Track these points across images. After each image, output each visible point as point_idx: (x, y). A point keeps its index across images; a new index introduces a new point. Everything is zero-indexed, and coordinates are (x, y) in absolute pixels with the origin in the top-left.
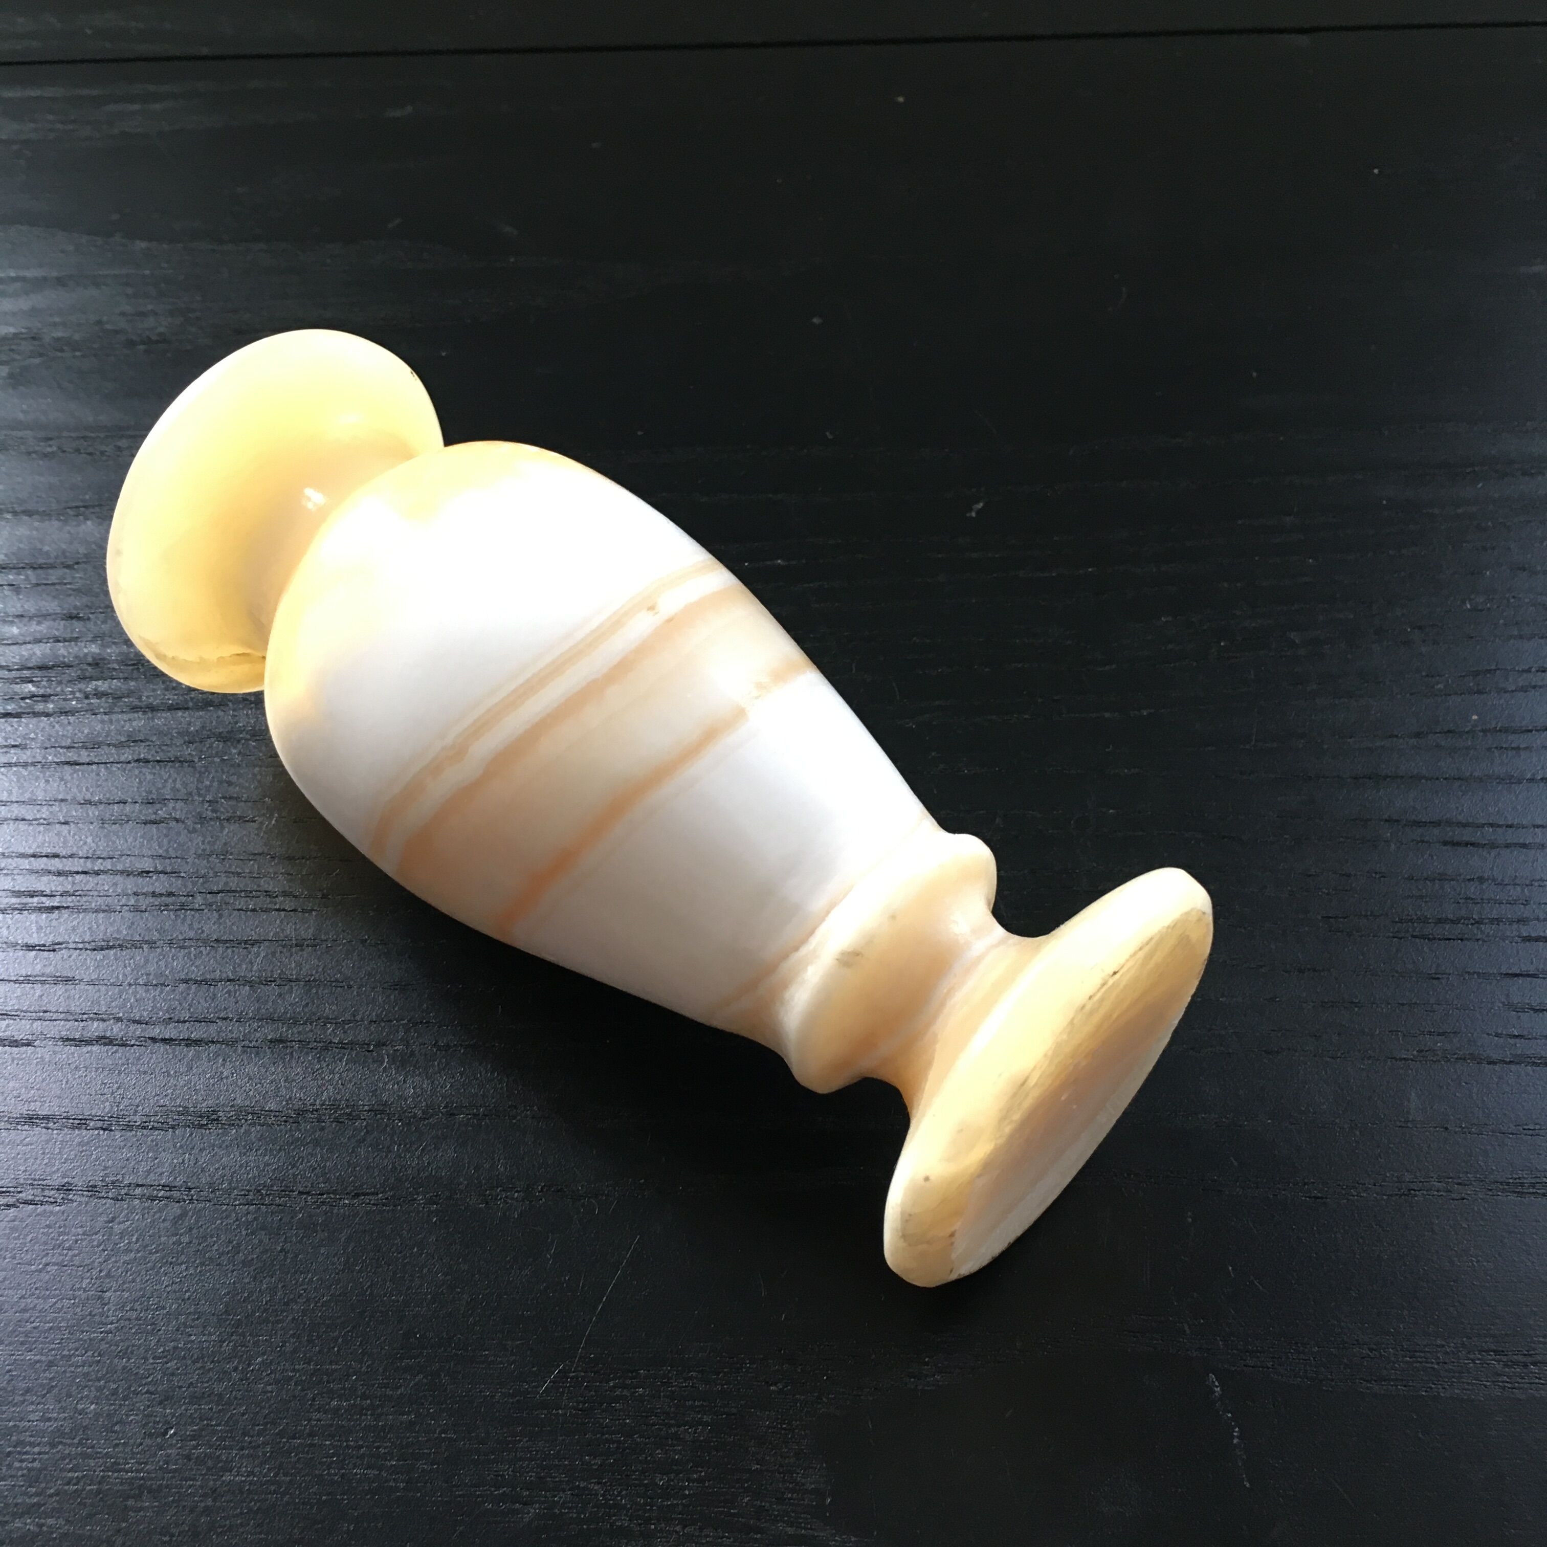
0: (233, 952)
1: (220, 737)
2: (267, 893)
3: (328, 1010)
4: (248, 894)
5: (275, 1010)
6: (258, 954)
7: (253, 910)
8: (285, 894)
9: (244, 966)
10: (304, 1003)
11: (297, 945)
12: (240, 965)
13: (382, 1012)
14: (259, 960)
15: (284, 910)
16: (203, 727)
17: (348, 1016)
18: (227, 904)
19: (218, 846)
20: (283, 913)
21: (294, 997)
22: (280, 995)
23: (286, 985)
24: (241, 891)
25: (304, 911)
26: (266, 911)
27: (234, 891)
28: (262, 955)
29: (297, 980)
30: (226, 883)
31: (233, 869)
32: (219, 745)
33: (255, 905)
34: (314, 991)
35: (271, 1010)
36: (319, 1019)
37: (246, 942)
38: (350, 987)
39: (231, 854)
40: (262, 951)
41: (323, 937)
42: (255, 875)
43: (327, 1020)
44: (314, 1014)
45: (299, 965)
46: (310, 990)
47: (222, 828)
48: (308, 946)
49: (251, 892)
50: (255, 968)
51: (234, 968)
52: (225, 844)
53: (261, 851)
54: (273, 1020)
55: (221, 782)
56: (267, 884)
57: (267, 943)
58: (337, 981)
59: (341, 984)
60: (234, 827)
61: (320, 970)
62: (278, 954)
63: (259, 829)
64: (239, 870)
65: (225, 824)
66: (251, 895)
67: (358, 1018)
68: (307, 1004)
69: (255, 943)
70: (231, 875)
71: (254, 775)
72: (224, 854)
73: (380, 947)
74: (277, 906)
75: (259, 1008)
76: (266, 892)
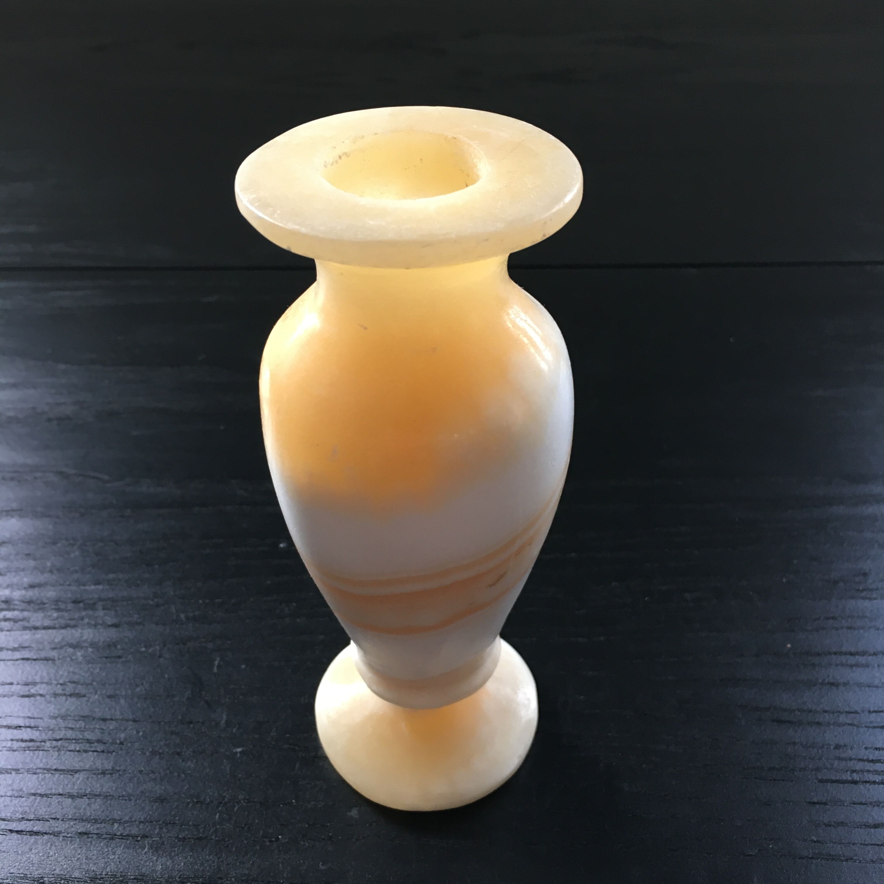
0: (64, 777)
1: (71, 646)
2: (89, 741)
3: (117, 814)
4: (77, 740)
5: (85, 814)
6: (78, 778)
7: (79, 751)
8: (99, 741)
9: (69, 786)
10: (102, 810)
11: (102, 773)
12: (67, 785)
13: (147, 816)
14: (78, 782)
15: (96, 751)
16: (63, 639)
17: (127, 818)
18: (64, 747)
19: (63, 711)
20: (95, 753)
21: (95, 806)
22: (88, 804)
23: (92, 798)
24: (73, 739)
25: (108, 752)
26: (86, 751)
27: (69, 739)
28: (81, 779)
29: (100, 795)
30: (65, 734)
31: (70, 726)
32: (70, 650)
33: (79, 748)
34: (109, 802)
35: (82, 814)
36: (110, 820)
37: (72, 771)
38: (130, 800)
39: (70, 716)
40: (81, 776)
41: (118, 768)
42: (82, 729)
43: (114, 821)
44: (107, 817)
45: (102, 786)
46: (106, 802)
47: (67, 700)
48: (108, 774)
49: (79, 740)
50: (76, 788)
51: (63, 787)
52: (67, 710)
53: (87, 714)
54: (82, 820)
55: (69, 672)
56: (88, 735)
57: (84, 772)
58: (123, 796)
59: (125, 798)
60: (73, 699)
61: (114, 789)
62: (90, 779)
63: (88, 701)
64: (73, 726)
65: (69, 698)
66: (78, 742)
67: (133, 820)
68: (104, 810)
69: (77, 771)
70: (67, 729)
71: (89, 669)
72: (64, 717)
73: (151, 775)
74: (93, 749)
75: (75, 813)
76: (87, 740)
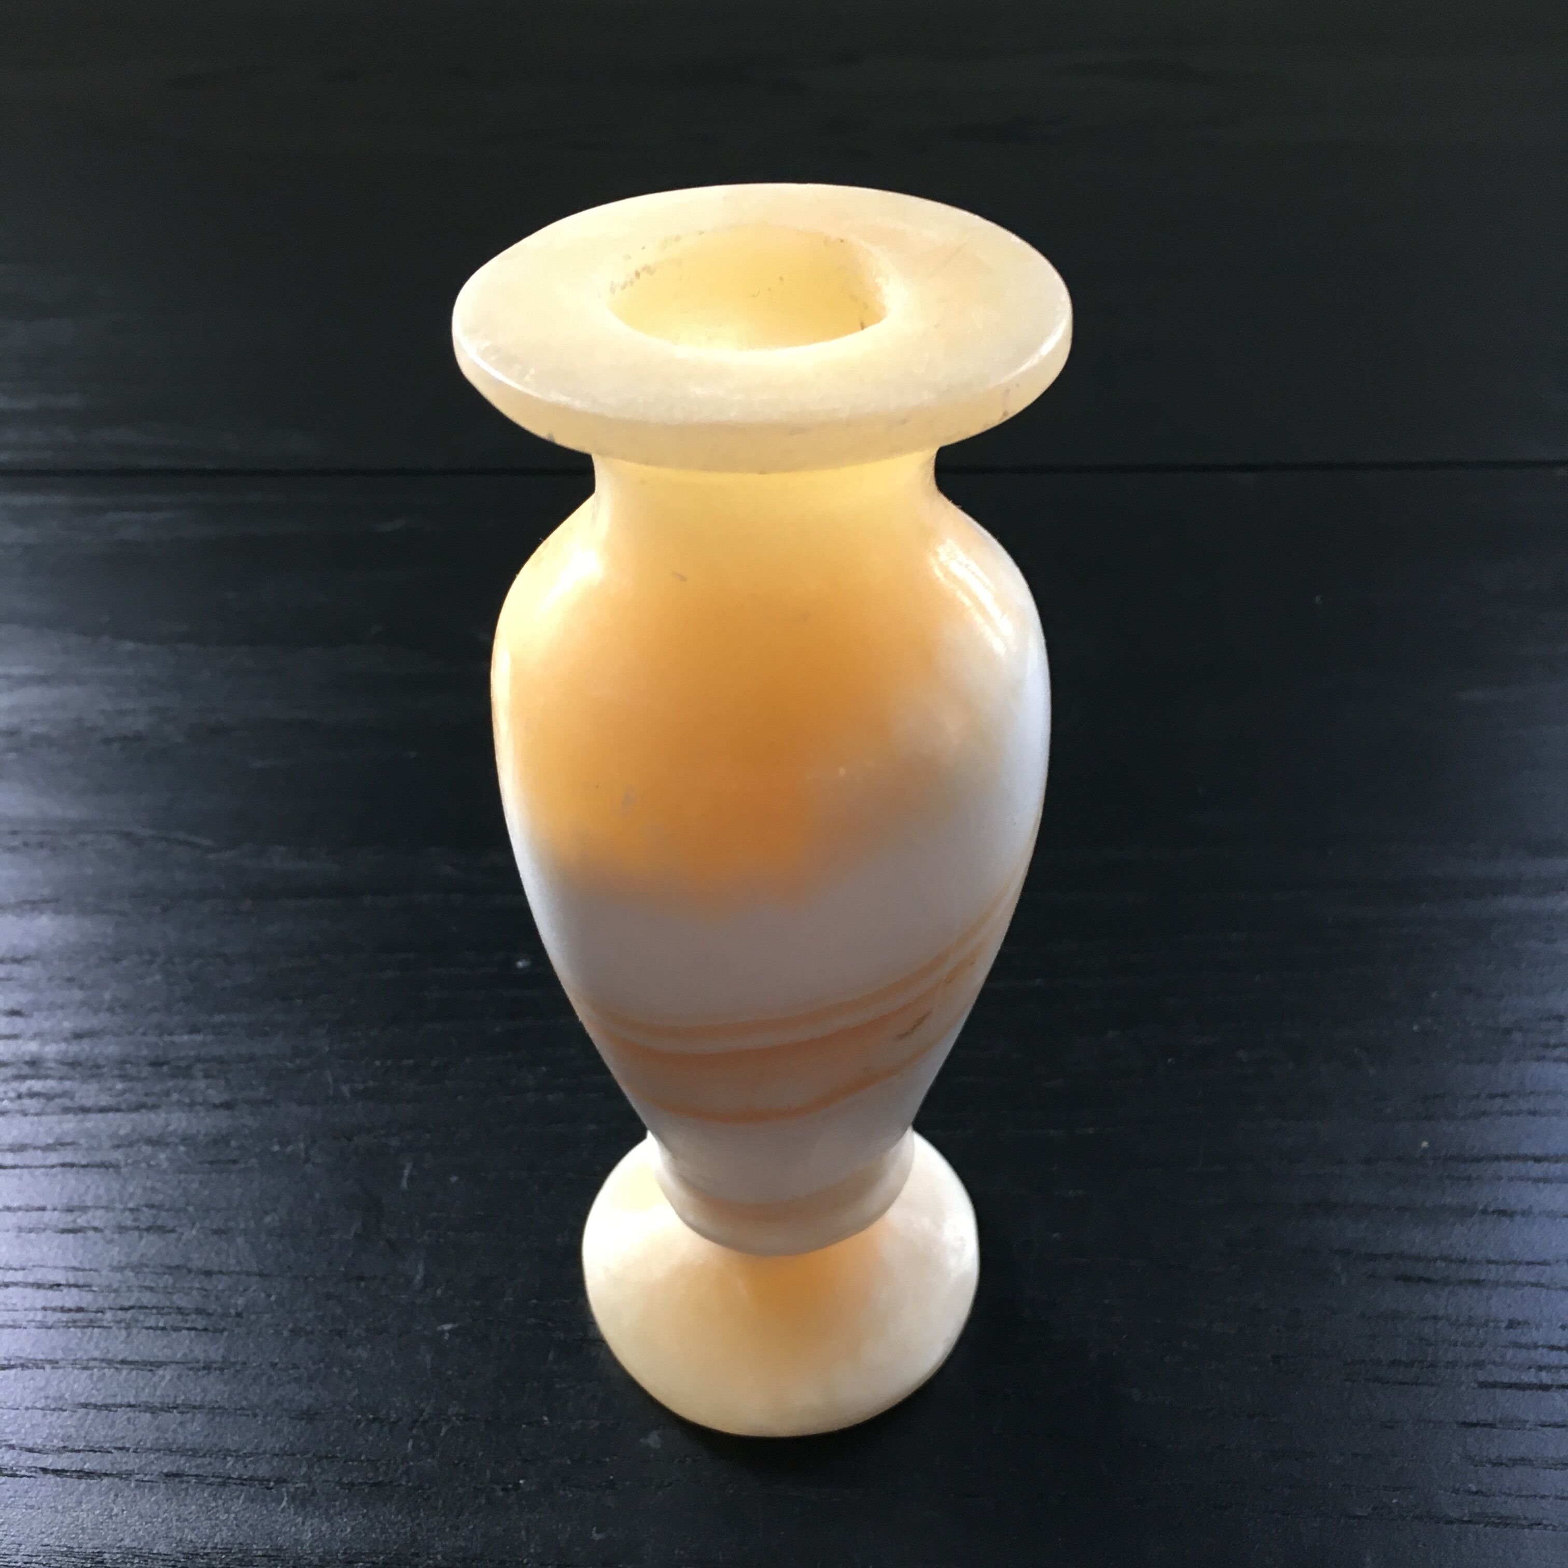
0: (137, 1374)
1: (150, 1142)
2: (180, 1310)
3: (232, 1440)
4: (160, 1310)
5: (174, 1440)
6: (163, 1377)
7: (163, 1329)
8: (199, 1311)
9: (147, 1390)
10: (205, 1433)
11: (204, 1368)
12: (143, 1389)
13: (286, 1444)
14: (163, 1384)
15: (195, 1329)
16: (133, 1130)
17: (248, 1449)
18: (137, 1321)
19: (135, 1258)
20: (193, 1333)
21: (195, 1427)
22: (181, 1423)
23: (188, 1412)
24: (153, 1307)
25: (216, 1331)
26: (177, 1329)
27: (146, 1308)
28: (168, 1378)
29: (201, 1407)
30: (139, 1299)
31: (147, 1283)
32: (147, 1150)
33: (165, 1323)
34: (217, 1419)
35: (170, 1440)
36: (220, 1451)
37: (151, 1364)
38: (255, 1415)
39: (147, 1266)
40: (167, 1374)
41: (233, 1360)
42: (170, 1290)
43: (228, 1453)
44: (215, 1445)
45: (204, 1390)
46: (213, 1419)
47: (141, 1238)
48: (215, 1369)
49: (163, 1308)
50: (158, 1393)
51: (137, 1392)
52: (142, 1255)
53: (177, 1263)
54: (171, 1451)
55: (145, 1189)
56: (180, 1300)
57: (173, 1366)
58: (242, 1408)
59: (245, 1412)
60: (153, 1237)
61: (226, 1396)
62: (183, 1379)
63: (179, 1240)
64: (153, 1285)
65: (145, 1234)
66: (162, 1312)
67: (261, 1450)
68: (209, 1434)
69: (161, 1364)
70: (144, 1289)
71: (180, 1182)
72: (137, 1268)
73: (291, 1372)
74: (188, 1325)
75: (158, 1439)
76: (179, 1309)
